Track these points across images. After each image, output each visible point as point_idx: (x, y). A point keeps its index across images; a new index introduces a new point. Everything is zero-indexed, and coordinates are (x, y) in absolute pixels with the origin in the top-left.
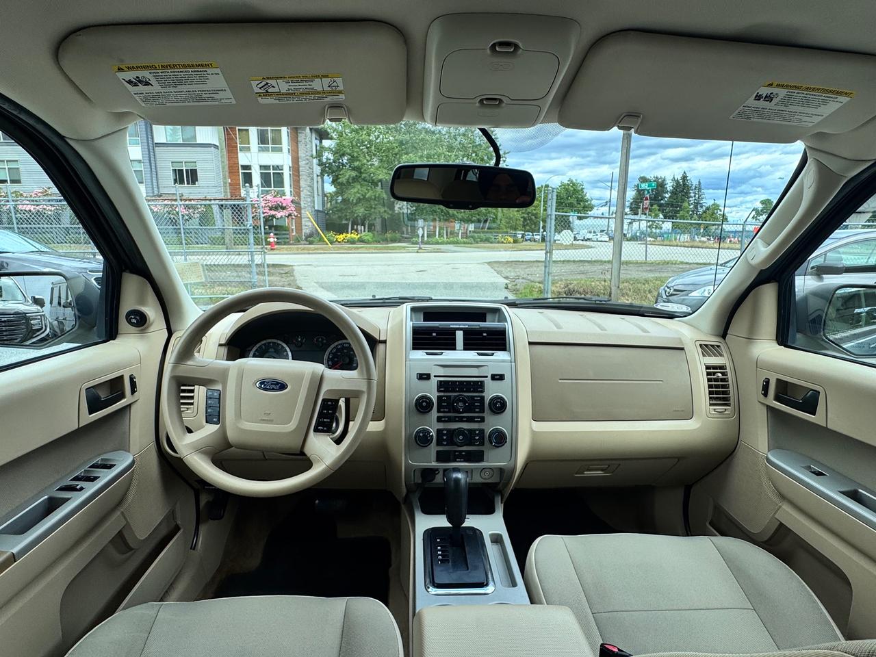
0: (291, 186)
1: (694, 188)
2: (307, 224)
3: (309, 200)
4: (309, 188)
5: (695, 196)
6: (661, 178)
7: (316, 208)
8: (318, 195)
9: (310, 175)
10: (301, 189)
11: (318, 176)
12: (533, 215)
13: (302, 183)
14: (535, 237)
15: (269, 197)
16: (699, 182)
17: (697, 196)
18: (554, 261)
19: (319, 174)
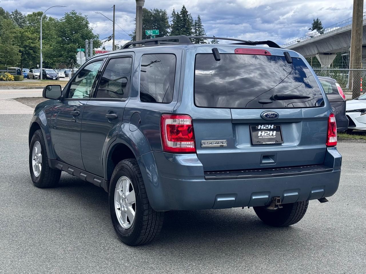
1: (194, 23)
5: (196, 32)
6: (161, 11)
12: (31, 48)
14: (35, 74)
16: (199, 18)
17: (198, 32)
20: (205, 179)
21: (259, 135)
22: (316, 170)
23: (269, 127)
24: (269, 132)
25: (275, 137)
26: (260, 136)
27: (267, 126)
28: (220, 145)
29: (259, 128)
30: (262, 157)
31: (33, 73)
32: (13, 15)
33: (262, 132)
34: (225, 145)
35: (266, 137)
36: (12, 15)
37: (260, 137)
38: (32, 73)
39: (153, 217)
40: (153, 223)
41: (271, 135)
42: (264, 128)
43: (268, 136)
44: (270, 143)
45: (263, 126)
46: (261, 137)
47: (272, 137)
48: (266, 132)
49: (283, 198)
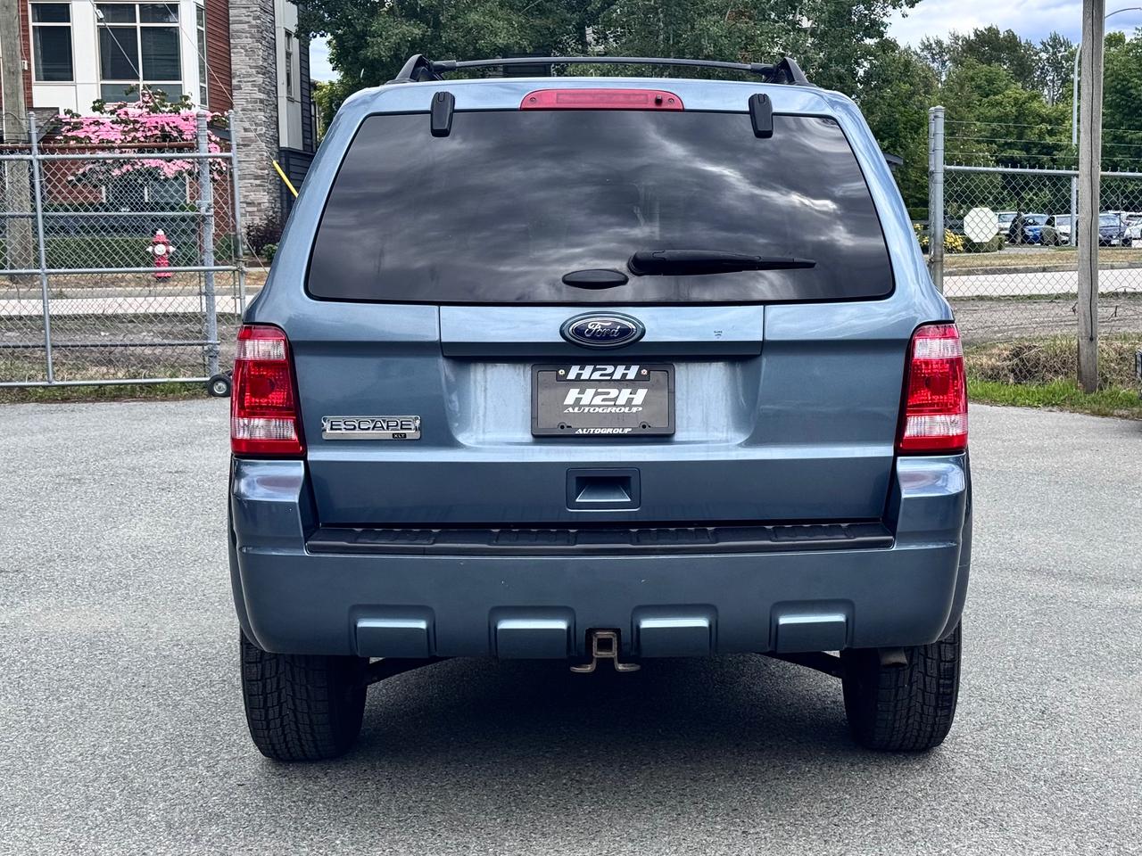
0: (201, 72)
2: (252, 197)
3: (261, 116)
4: (260, 79)
7: (284, 143)
8: (290, 99)
9: (266, 34)
10: (235, 82)
11: (288, 34)
12: (1044, 148)
13: (239, 62)
14: (1059, 229)
15: (133, 110)
18: (1102, 295)
19: (293, 29)
20: (312, 549)
21: (570, 400)
22: (807, 538)
23: (619, 371)
24: (614, 392)
25: (640, 409)
26: (573, 406)
27: (610, 369)
28: (393, 434)
29: (572, 376)
30: (574, 481)
31: (1056, 228)
32: (1046, 51)
33: (582, 392)
34: (412, 434)
35: (600, 410)
36: (1042, 51)
37: (571, 410)
38: (1053, 226)
39: (280, 671)
40: (284, 691)
41: (621, 401)
42: (596, 376)
43: (608, 406)
44: (609, 431)
45: (589, 369)
46: (576, 409)
47: (627, 410)
48: (600, 390)
49: (635, 632)
